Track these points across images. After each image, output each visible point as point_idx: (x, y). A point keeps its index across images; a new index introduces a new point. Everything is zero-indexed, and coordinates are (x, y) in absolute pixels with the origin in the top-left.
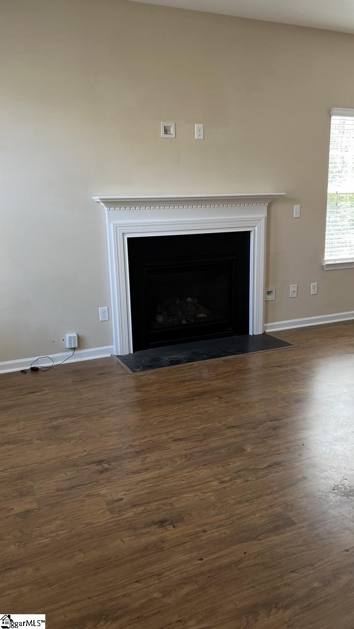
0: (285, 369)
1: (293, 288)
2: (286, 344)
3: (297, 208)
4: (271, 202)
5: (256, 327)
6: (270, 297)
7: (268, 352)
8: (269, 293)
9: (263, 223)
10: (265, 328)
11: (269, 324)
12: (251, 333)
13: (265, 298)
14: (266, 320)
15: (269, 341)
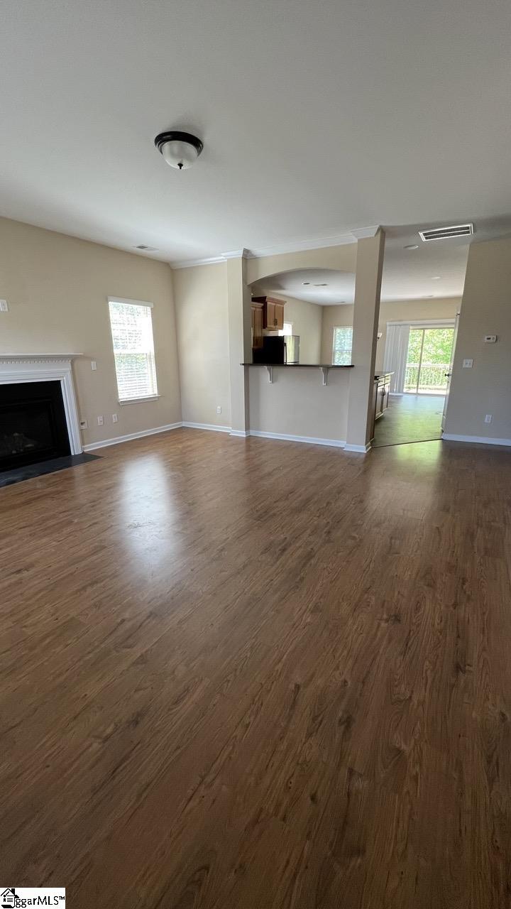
0: (99, 472)
1: (100, 419)
2: (100, 457)
3: (93, 364)
4: (73, 360)
5: (76, 448)
6: (83, 427)
7: (87, 464)
8: (82, 424)
9: (69, 374)
10: (83, 449)
11: (86, 446)
12: (73, 454)
13: (79, 427)
14: (83, 443)
15: (86, 458)
